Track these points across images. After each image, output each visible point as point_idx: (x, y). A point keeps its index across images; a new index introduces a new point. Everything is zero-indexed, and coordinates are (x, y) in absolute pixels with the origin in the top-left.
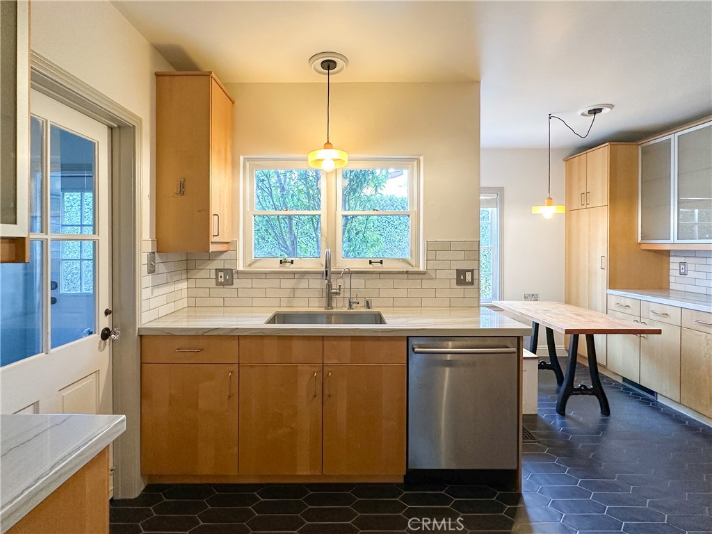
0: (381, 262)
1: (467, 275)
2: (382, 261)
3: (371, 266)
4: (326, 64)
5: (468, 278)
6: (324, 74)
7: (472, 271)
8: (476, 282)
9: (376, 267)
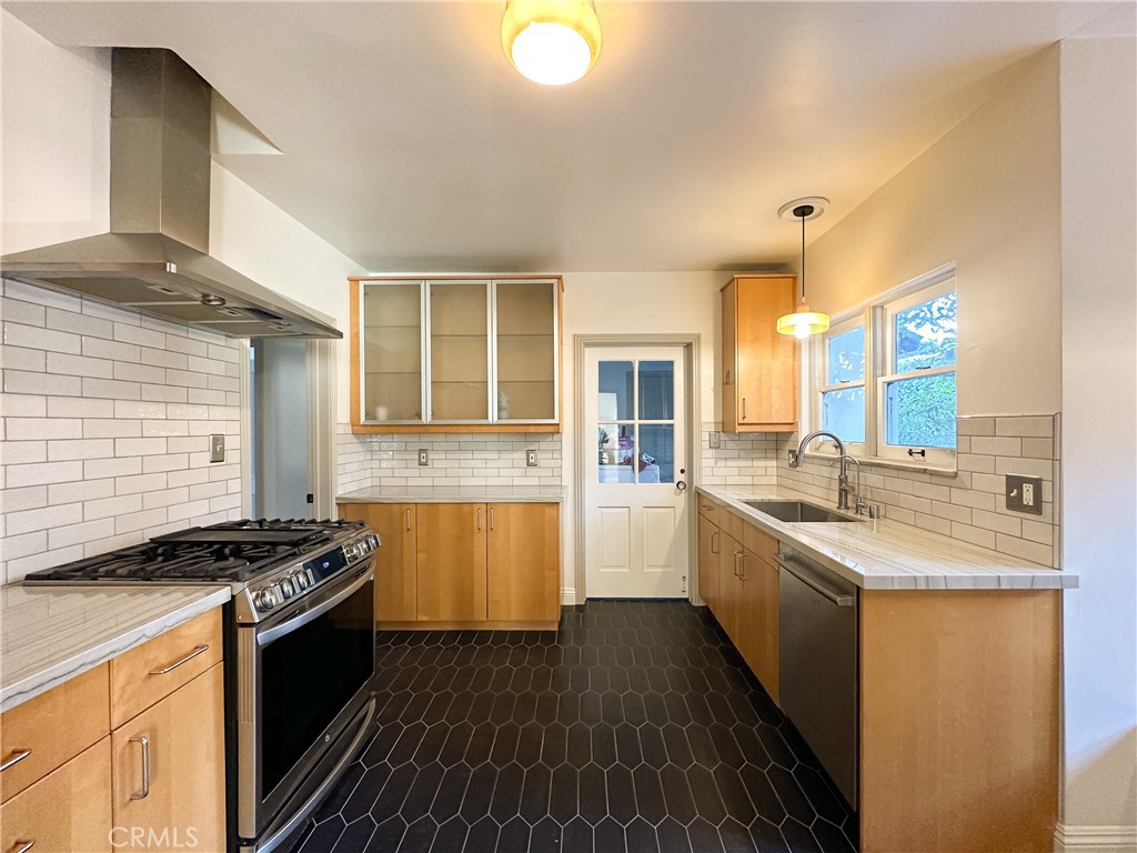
0: (923, 453)
1: (1025, 490)
2: (923, 451)
3: (910, 458)
4: (800, 211)
5: (1028, 496)
6: (798, 221)
7: (1037, 484)
8: (1046, 508)
9: (916, 462)
